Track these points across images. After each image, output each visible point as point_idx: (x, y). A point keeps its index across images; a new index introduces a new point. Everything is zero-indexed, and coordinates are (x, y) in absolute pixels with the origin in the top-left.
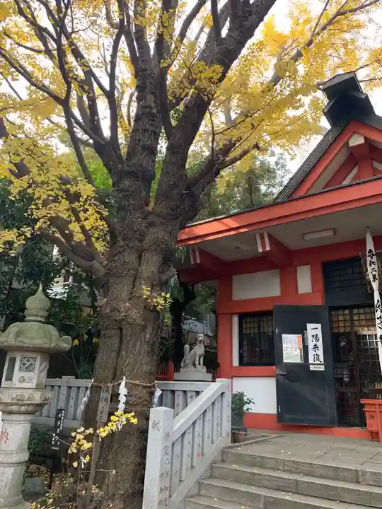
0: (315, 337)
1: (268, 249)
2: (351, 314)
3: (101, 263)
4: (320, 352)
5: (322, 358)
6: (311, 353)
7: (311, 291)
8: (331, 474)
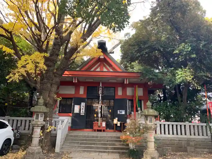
0: (83, 106)
1: (76, 82)
2: (92, 101)
3: (39, 85)
4: (84, 110)
5: (84, 112)
6: (82, 110)
7: (83, 94)
8: (92, 137)
